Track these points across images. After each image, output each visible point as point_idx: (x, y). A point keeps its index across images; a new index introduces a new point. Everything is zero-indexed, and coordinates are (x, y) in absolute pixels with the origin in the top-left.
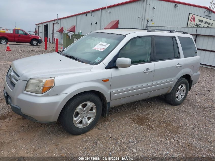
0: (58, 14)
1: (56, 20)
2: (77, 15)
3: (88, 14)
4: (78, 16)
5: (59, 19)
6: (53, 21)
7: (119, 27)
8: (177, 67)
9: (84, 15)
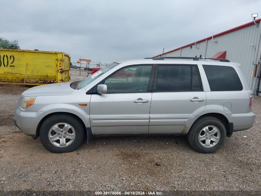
0: (164, 49)
1: (162, 55)
2: (182, 48)
3: (192, 46)
4: (183, 50)
5: (164, 54)
6: (159, 56)
7: (227, 59)
8: (191, 101)
9: (189, 48)
